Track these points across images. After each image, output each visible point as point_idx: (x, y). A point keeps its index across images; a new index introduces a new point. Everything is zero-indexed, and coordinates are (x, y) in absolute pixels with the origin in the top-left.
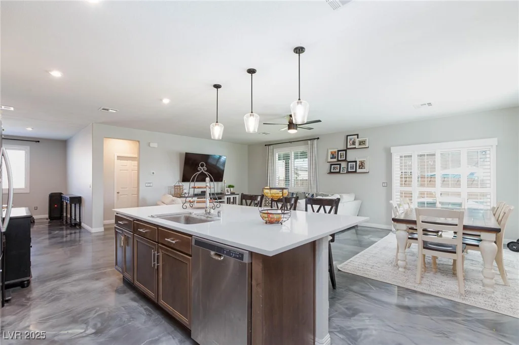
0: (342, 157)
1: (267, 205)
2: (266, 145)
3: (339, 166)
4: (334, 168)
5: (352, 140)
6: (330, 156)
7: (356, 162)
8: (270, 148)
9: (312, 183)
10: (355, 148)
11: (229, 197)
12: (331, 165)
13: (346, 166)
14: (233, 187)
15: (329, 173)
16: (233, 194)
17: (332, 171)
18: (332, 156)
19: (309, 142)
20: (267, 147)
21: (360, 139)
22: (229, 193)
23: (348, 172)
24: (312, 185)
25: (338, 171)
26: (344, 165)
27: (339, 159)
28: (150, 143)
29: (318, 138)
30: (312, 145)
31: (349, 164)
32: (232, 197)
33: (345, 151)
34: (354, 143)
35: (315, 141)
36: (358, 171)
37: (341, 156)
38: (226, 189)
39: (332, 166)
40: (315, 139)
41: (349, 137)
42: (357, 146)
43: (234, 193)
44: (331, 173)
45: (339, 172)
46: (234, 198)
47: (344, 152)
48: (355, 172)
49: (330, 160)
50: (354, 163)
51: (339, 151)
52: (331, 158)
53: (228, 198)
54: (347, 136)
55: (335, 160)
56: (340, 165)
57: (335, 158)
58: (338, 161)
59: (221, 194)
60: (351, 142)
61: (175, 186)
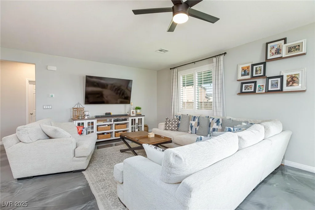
0: (259, 72)
1: (167, 128)
2: (171, 69)
3: (253, 84)
4: (246, 87)
5: (276, 47)
6: (240, 72)
7: (281, 77)
8: (174, 71)
9: (217, 106)
10: (281, 58)
11: (133, 118)
12: (243, 83)
13: (265, 85)
14: (139, 108)
15: (239, 94)
16: (138, 115)
17: (243, 91)
18: (243, 73)
19: (214, 59)
20: (172, 70)
21: (289, 44)
22: (135, 115)
23: (268, 91)
24: (218, 108)
25: (253, 90)
26: (261, 82)
27: (254, 75)
28: (47, 66)
29: (225, 53)
30: (218, 62)
31: (270, 80)
32: (137, 118)
33: (264, 64)
34: (278, 51)
35: (222, 57)
36: (285, 88)
37: (256, 71)
38: (132, 111)
39: (244, 85)
40: (221, 55)
41: (269, 45)
42: (284, 54)
43: (141, 114)
44: (242, 93)
45: (254, 92)
46: (139, 119)
47: (262, 66)
48: (281, 90)
49: (240, 77)
50: (279, 79)
51: (253, 65)
52: (242, 75)
53: (132, 120)
54: (267, 44)
55: (248, 77)
56: (255, 83)
57: (248, 74)
58: (253, 77)
59: (126, 115)
60: (274, 51)
61: (73, 108)
